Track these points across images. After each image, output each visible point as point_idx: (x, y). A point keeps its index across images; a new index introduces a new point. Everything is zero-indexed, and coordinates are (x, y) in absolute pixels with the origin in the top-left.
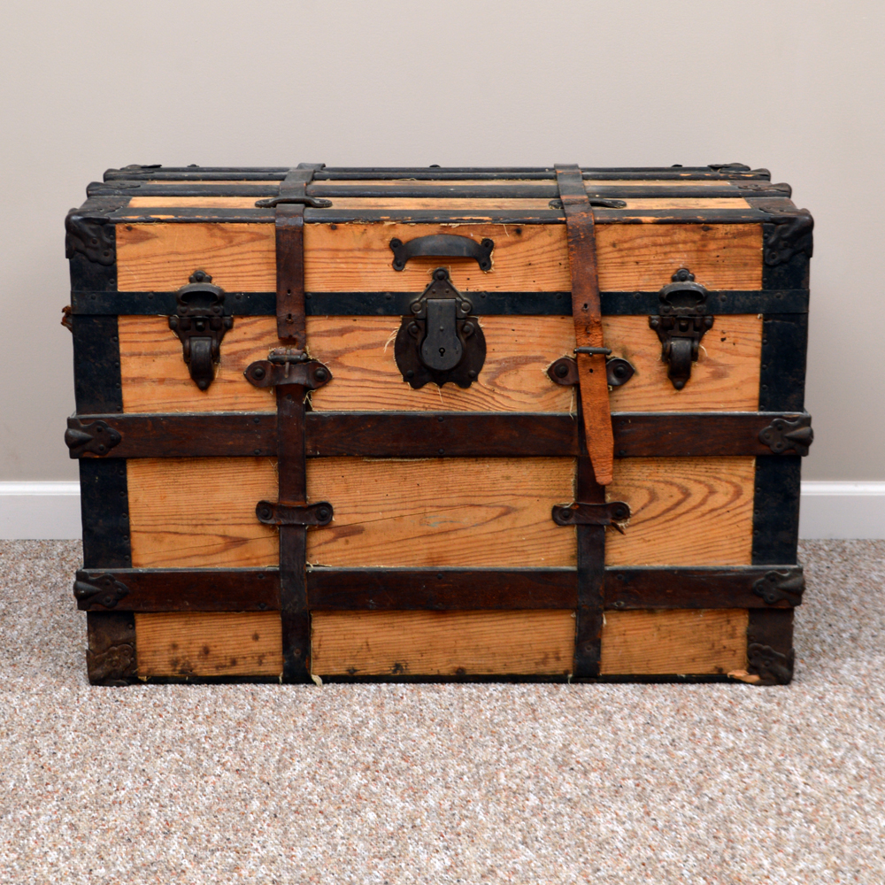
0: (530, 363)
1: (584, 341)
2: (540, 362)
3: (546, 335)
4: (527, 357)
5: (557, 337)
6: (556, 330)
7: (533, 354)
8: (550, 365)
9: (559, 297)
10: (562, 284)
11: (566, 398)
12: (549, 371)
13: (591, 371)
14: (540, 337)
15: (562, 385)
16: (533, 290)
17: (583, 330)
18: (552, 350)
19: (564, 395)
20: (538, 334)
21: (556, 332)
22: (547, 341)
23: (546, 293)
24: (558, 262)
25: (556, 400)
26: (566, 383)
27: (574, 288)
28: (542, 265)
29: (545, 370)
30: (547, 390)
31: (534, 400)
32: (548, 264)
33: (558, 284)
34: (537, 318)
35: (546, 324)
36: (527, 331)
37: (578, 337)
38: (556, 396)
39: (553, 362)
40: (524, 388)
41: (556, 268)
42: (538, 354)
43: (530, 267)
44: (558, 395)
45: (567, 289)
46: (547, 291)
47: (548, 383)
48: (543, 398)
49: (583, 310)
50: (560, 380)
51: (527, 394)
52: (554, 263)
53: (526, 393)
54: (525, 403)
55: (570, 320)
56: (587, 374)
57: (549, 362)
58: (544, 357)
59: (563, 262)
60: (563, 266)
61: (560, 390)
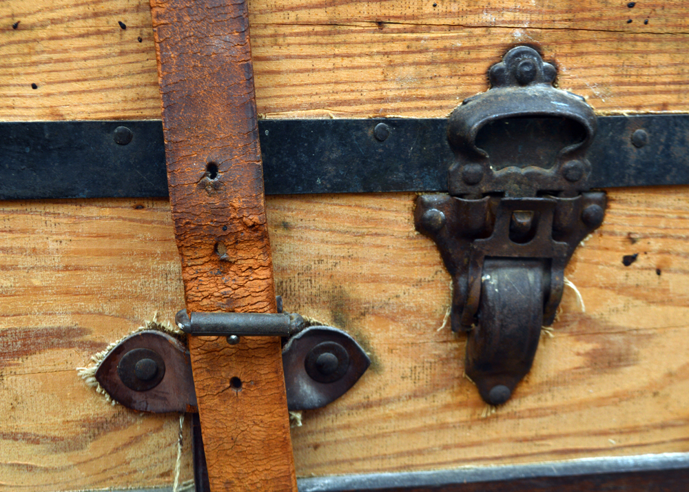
0: (39, 349)
1: (210, 286)
2: (70, 345)
3: (85, 261)
4: (27, 333)
5: (121, 269)
6: (118, 245)
7: (46, 324)
8: (104, 353)
9: (124, 139)
10: (131, 94)
11: (158, 446)
12: (103, 374)
13: (236, 383)
14: (66, 268)
15: (148, 414)
16: (32, 117)
17: (205, 251)
18: (107, 308)
19: (154, 440)
20: (57, 261)
21: (120, 253)
22: (91, 279)
23: (77, 126)
24: (115, 20)
25: (131, 453)
26: (159, 406)
27: (169, 107)
28: (60, 30)
29: (87, 368)
30: (98, 428)
31: (58, 460)
32: (79, 26)
33: (118, 95)
34: (51, 208)
35: (84, 227)
36: (22, 250)
37: (190, 273)
38: (127, 445)
39: (114, 344)
40: (25, 425)
41: (109, 39)
42: (64, 321)
43: (18, 35)
44: (135, 441)
45: (150, 111)
46: (80, 118)
47: (102, 406)
48: (89, 451)
49: (203, 186)
50: (138, 397)
51: (38, 443)
52: (102, 23)
53: (34, 440)
54: (30, 468)
55: (160, 215)
56: (222, 395)
57: (100, 346)
58: (82, 332)
59: (130, 19)
60: (130, 34)
61: (139, 426)
